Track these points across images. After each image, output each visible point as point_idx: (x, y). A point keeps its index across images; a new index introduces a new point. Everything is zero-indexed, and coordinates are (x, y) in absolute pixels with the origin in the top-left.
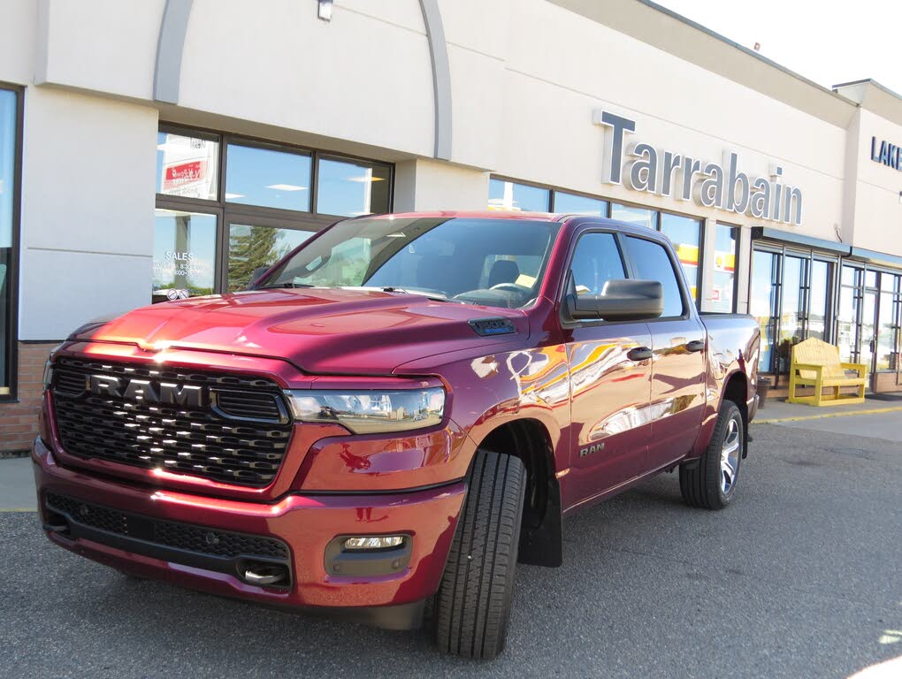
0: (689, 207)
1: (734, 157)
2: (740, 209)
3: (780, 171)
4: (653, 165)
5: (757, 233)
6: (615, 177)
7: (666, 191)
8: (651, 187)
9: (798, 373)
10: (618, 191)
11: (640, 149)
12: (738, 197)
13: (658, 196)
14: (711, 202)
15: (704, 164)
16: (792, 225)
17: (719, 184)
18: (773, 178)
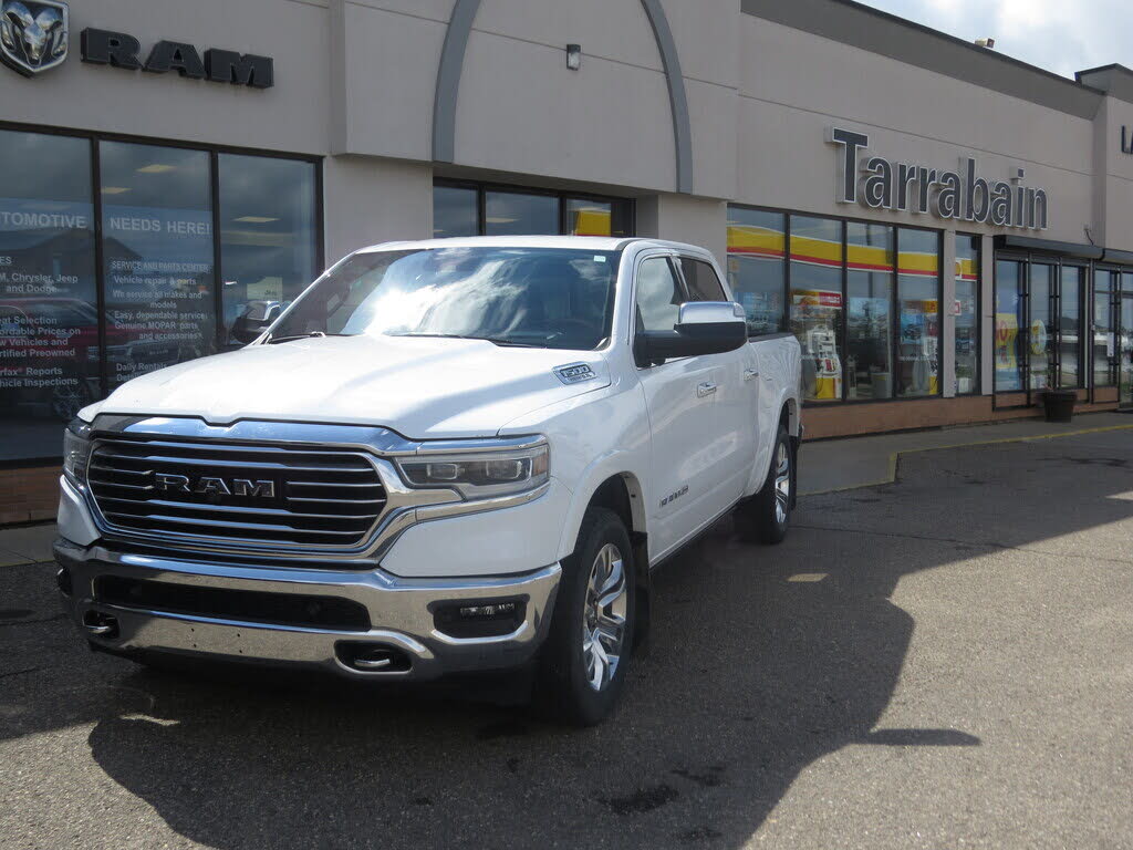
0: (927, 219)
1: (971, 162)
2: (980, 217)
3: (1021, 173)
4: (887, 181)
5: (1000, 242)
6: (850, 196)
7: (902, 205)
8: (887, 203)
10: (854, 210)
11: (873, 163)
12: (978, 205)
13: (894, 211)
14: (949, 212)
15: (940, 173)
16: (1037, 231)
17: (957, 193)
18: (1014, 180)
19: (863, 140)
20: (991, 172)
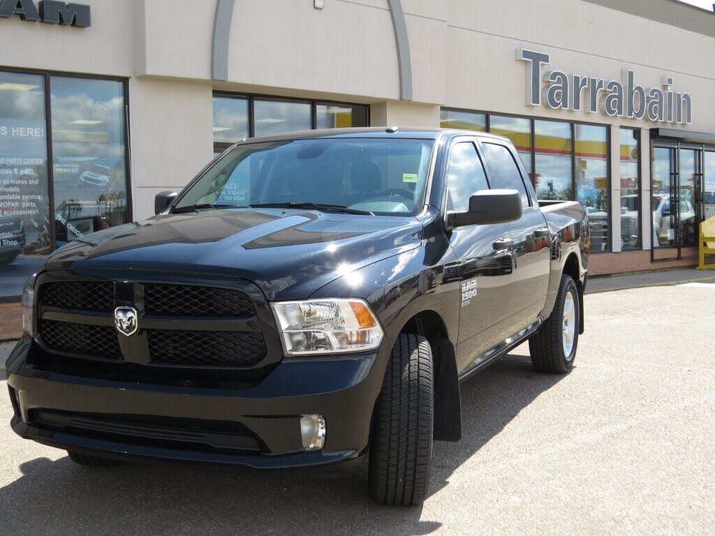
0: (596, 117)
1: (631, 74)
2: (639, 115)
3: (670, 81)
4: (565, 88)
5: (654, 133)
6: (536, 100)
7: (577, 107)
8: (565, 105)
9: (705, 244)
10: (539, 110)
11: (554, 76)
12: (636, 105)
13: (570, 111)
14: (614, 112)
15: (606, 82)
16: (683, 125)
17: (620, 97)
18: (665, 87)
19: (546, 58)
20: (646, 80)
